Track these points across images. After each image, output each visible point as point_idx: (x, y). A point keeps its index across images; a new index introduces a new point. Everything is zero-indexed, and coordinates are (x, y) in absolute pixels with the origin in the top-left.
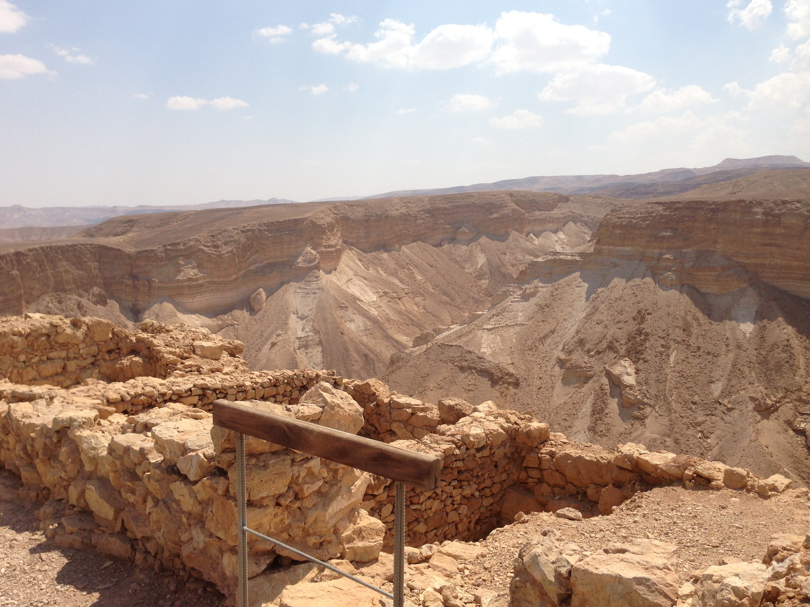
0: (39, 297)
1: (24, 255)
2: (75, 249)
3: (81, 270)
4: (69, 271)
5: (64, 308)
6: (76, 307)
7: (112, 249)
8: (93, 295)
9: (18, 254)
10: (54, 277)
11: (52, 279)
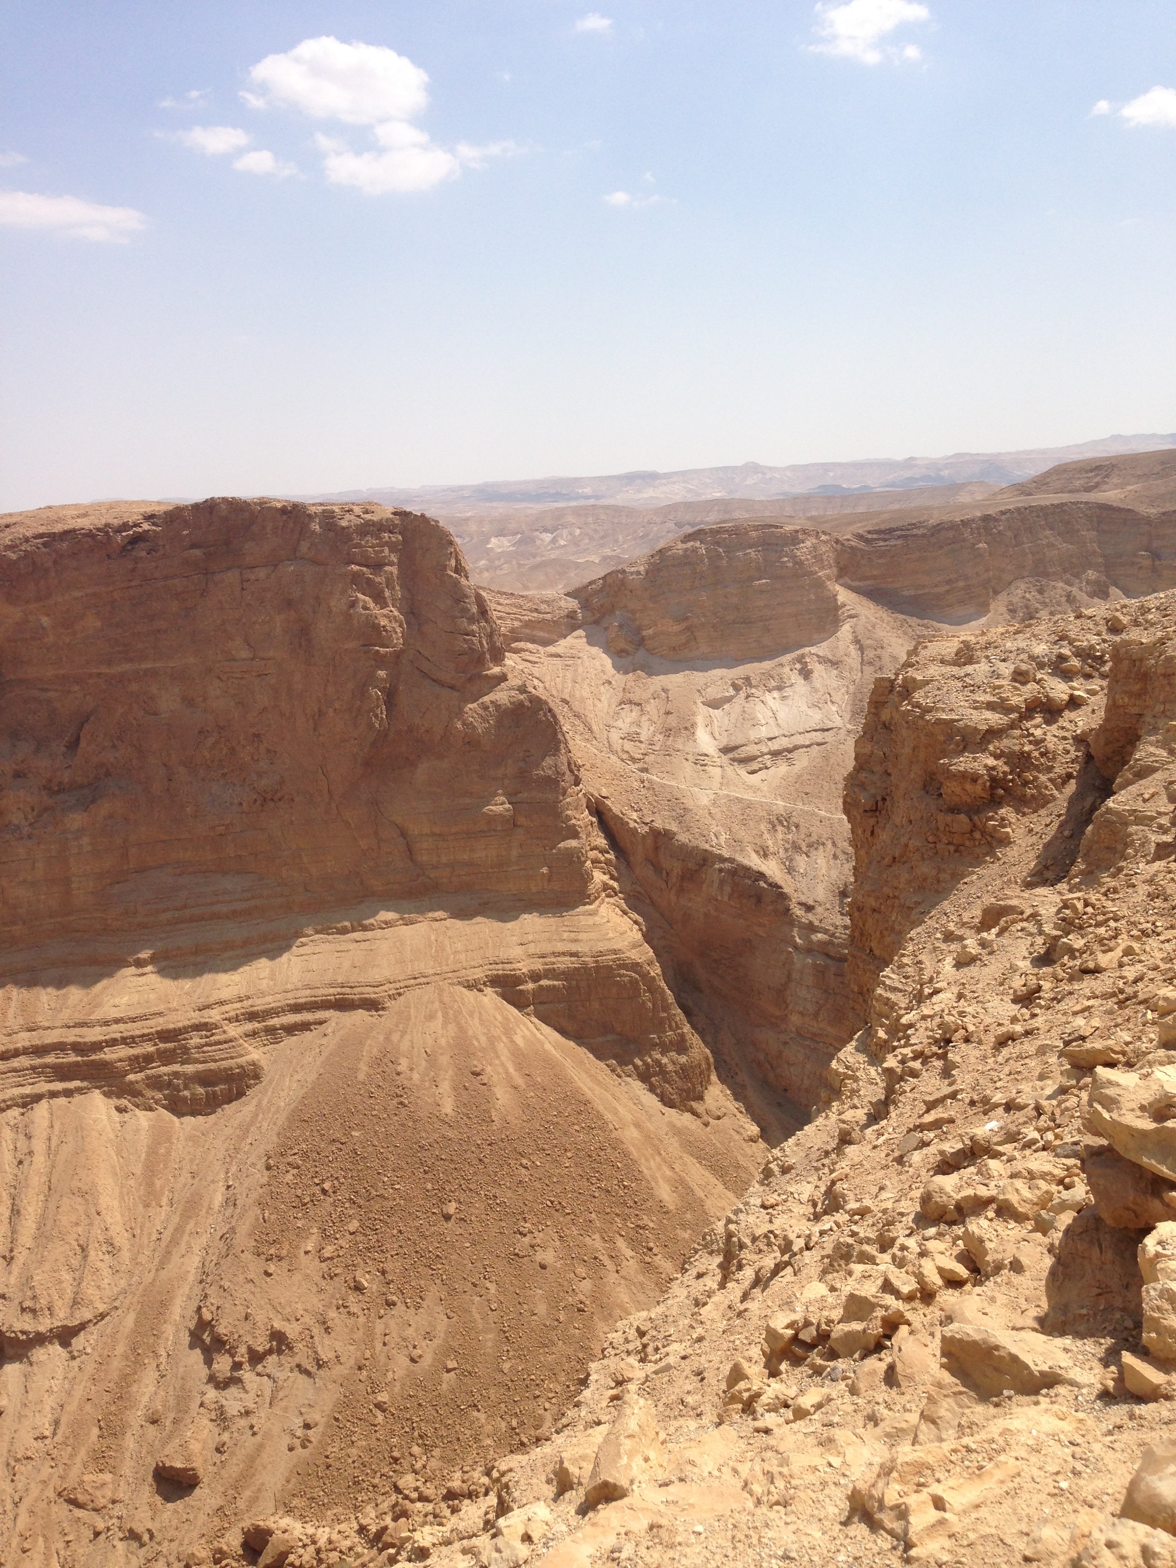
0: (1010, 583)
1: (996, 520)
2: (1065, 511)
3: (1071, 544)
4: (1053, 545)
5: (1047, 600)
6: (1064, 599)
7: (1119, 510)
8: (1088, 582)
9: (986, 518)
10: (1033, 554)
11: (1030, 556)
